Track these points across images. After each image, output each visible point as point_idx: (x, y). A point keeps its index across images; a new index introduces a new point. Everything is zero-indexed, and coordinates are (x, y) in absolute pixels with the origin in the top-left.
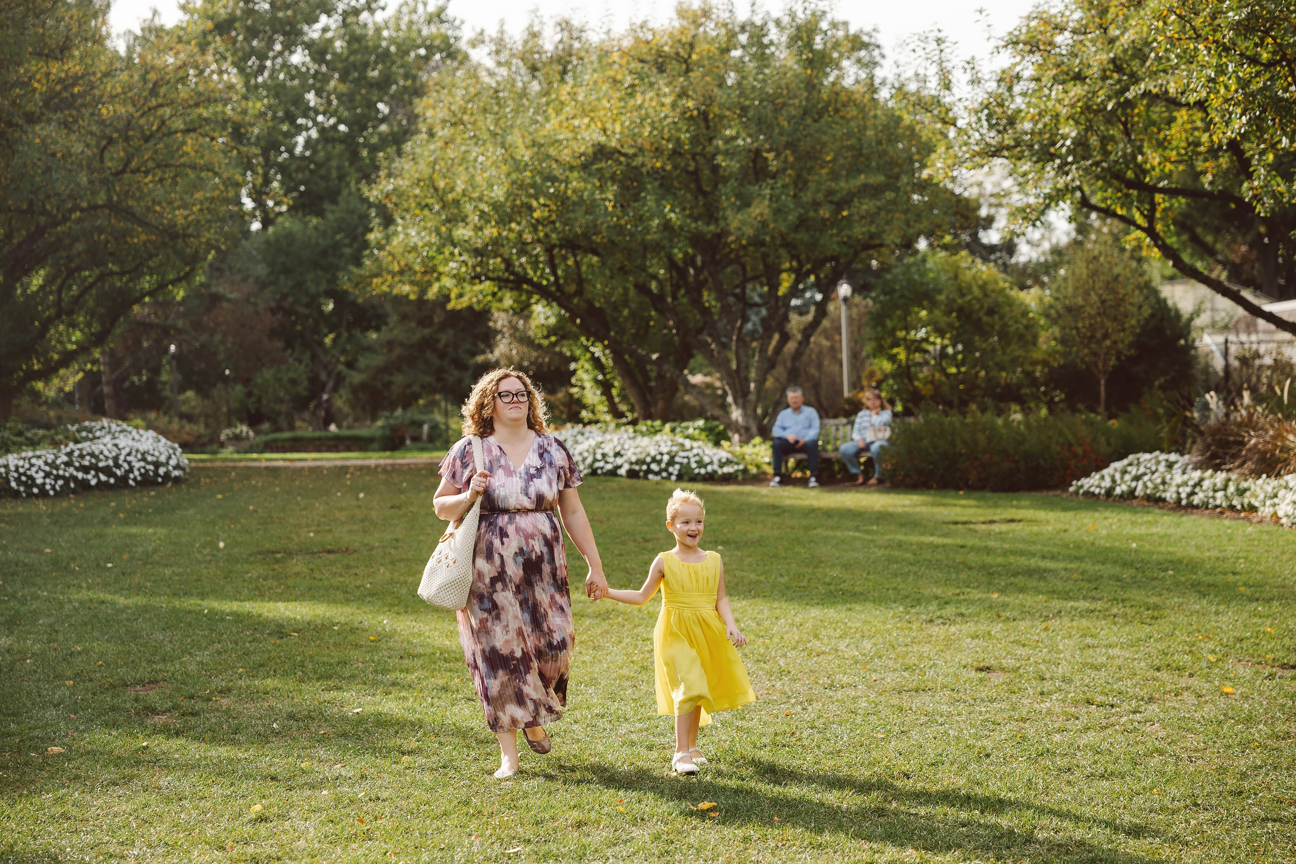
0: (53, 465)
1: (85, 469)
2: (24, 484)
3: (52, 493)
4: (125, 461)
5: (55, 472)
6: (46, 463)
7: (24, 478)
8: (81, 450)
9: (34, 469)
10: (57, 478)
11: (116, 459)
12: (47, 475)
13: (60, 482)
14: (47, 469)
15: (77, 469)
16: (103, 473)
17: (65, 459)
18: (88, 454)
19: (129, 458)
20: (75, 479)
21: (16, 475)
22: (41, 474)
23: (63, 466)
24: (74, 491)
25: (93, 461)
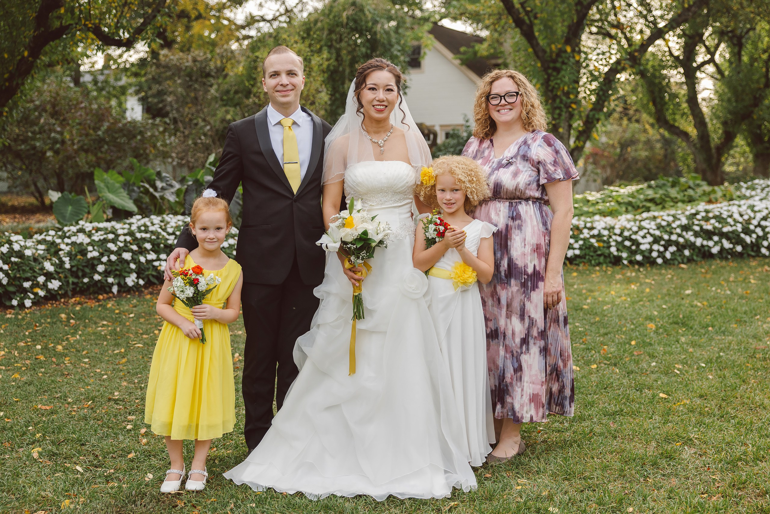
0: (667, 229)
1: (708, 235)
2: (629, 248)
3: (660, 261)
4: (759, 225)
5: (666, 237)
6: (659, 227)
7: (627, 243)
8: (707, 211)
9: (642, 233)
10: (669, 243)
11: (748, 222)
12: (656, 240)
13: (673, 249)
14: (657, 233)
15: (696, 235)
16: (728, 239)
17: (684, 221)
18: (715, 217)
19: (763, 223)
20: (691, 246)
21: (619, 239)
22: (650, 239)
23: (678, 231)
24: (690, 260)
25: (717, 225)
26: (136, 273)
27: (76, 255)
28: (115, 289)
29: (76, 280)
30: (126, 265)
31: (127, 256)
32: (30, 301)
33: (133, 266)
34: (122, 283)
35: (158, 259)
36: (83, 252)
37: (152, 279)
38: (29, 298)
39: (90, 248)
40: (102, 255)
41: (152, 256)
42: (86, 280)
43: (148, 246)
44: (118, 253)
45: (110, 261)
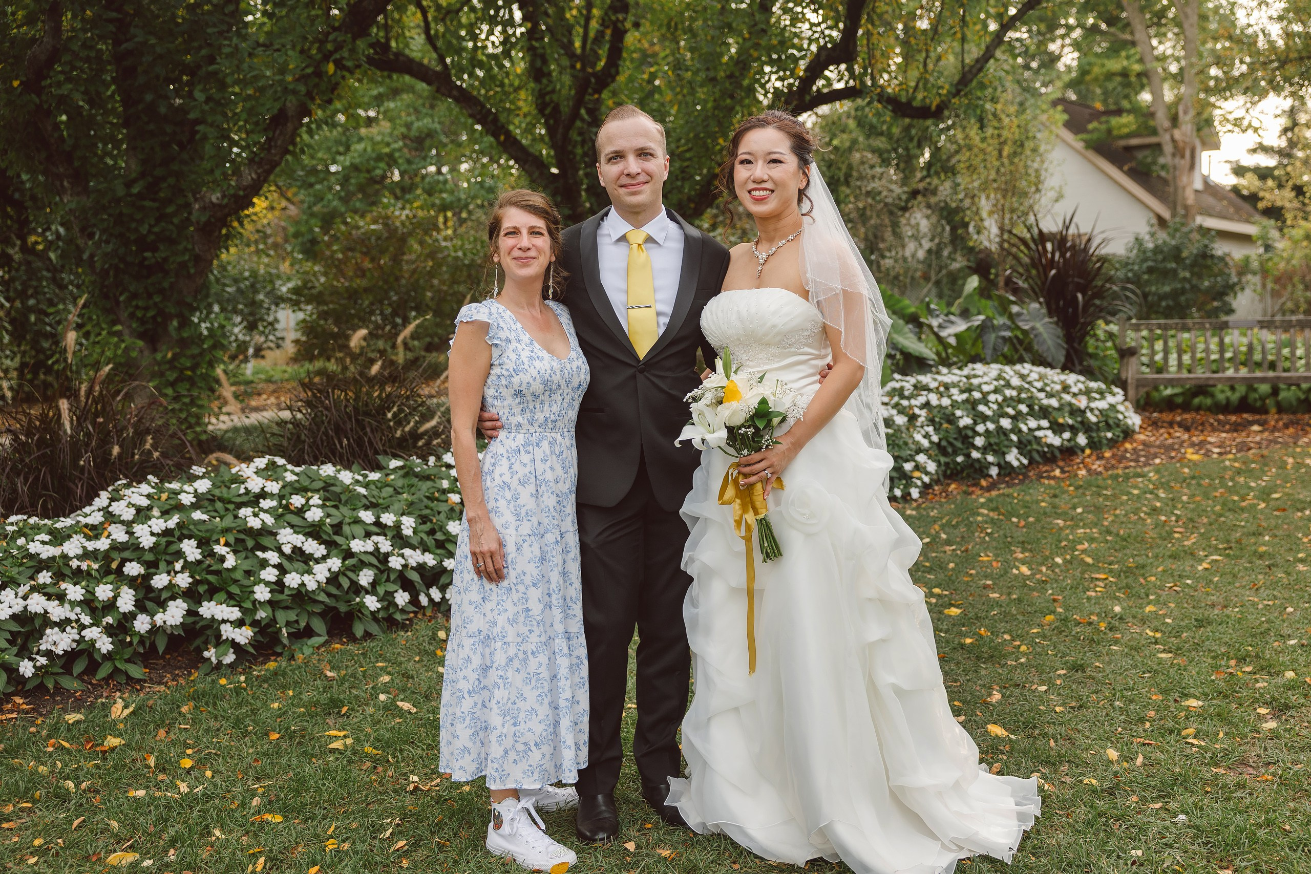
26: (1018, 448)
27: (941, 424)
28: (994, 471)
29: (947, 460)
30: (1003, 437)
31: (1006, 423)
32: (917, 490)
33: (1014, 438)
34: (1002, 463)
35: (1040, 428)
36: (951, 419)
37: (1037, 457)
38: (917, 486)
39: (958, 413)
40: (975, 423)
41: (1033, 424)
42: (960, 459)
43: (1023, 408)
44: (995, 419)
45: (987, 431)
